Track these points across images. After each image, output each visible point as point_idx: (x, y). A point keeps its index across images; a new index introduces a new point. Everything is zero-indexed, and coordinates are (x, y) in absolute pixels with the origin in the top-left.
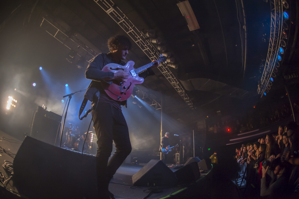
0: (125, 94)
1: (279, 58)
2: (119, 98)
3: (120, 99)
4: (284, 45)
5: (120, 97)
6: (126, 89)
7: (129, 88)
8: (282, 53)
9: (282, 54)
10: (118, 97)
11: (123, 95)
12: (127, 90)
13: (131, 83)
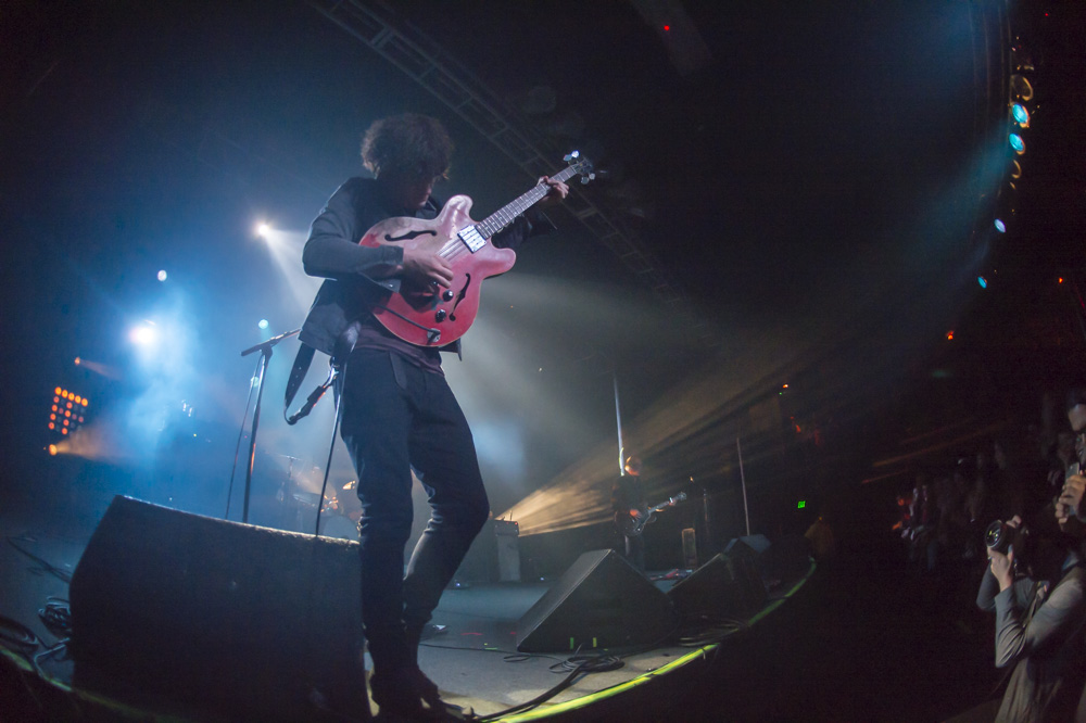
0: (452, 318)
1: (1017, 142)
2: (433, 337)
3: (436, 340)
4: (1027, 94)
5: (436, 334)
6: (453, 302)
7: (462, 294)
8: (1023, 125)
9: (1025, 129)
10: (430, 335)
11: (447, 323)
12: (458, 301)
13: (468, 275)
